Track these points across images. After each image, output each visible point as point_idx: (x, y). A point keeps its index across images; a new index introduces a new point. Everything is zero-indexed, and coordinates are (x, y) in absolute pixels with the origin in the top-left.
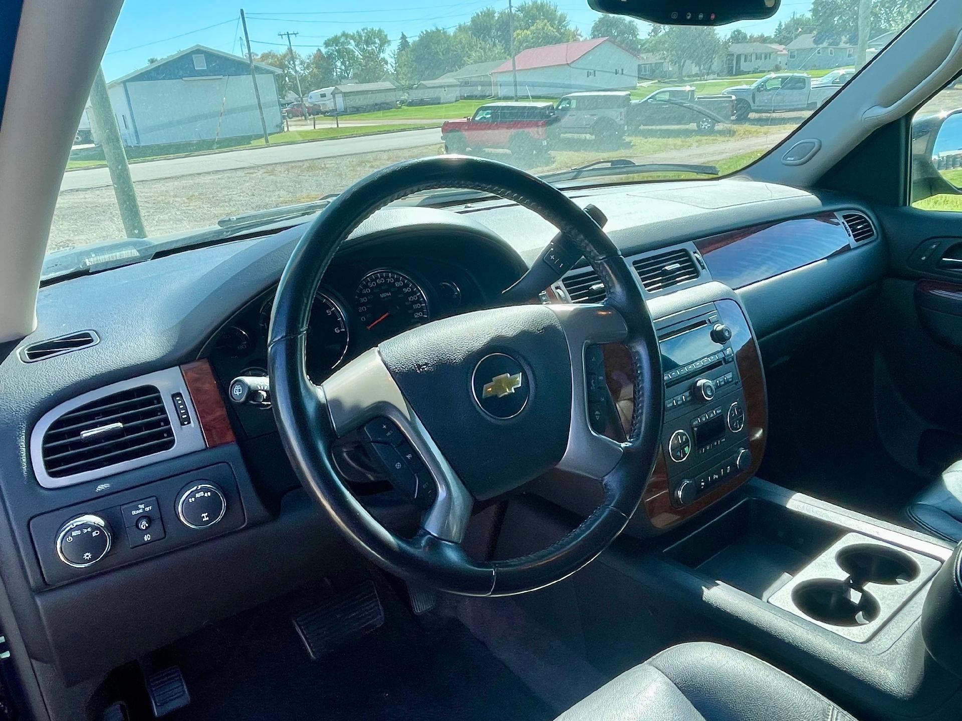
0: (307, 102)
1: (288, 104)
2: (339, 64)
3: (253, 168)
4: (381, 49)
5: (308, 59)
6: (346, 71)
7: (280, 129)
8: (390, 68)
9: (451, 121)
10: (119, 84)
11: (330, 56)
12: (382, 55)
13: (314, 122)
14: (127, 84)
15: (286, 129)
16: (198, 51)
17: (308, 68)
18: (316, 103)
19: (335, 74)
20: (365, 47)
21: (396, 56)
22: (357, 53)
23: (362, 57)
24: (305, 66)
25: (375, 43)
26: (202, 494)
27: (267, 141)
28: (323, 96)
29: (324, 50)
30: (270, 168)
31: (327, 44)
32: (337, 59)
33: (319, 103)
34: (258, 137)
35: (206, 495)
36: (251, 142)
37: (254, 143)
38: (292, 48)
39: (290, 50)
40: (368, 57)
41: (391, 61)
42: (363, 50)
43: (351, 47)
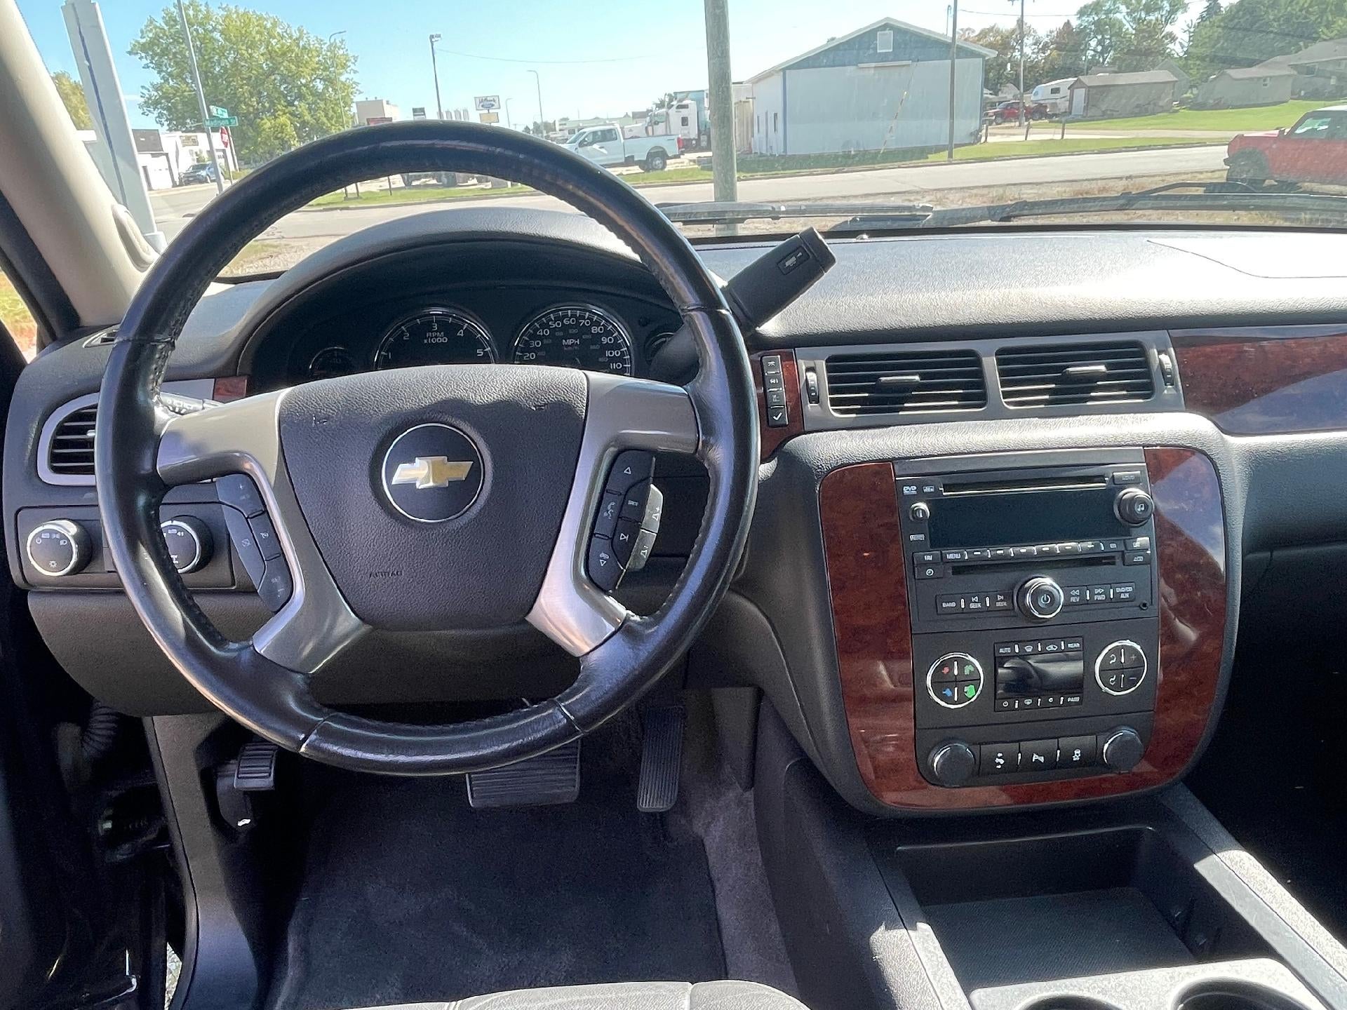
0: (1030, 99)
1: (1000, 103)
2: (1093, 43)
3: (917, 192)
4: (1169, 18)
5: (1048, 36)
6: (1102, 53)
7: (975, 137)
8: (1176, 49)
9: (1247, 134)
10: (777, 72)
11: (1082, 32)
12: (1168, 28)
13: (1027, 132)
14: (787, 71)
15: (983, 139)
16: (886, 26)
17: (1044, 49)
18: (1042, 102)
19: (1084, 58)
20: (1143, 16)
21: (1192, 30)
22: (1127, 26)
23: (1134, 32)
24: (1040, 46)
25: (1161, 8)
26: (175, 531)
27: (950, 156)
28: (1055, 91)
29: (1075, 23)
30: (939, 195)
31: (1082, 13)
32: (1092, 36)
33: (1047, 101)
34: (938, 149)
35: (179, 534)
36: (929, 156)
37: (932, 157)
38: (1025, 20)
39: (1021, 22)
40: (1143, 31)
41: (1184, 38)
42: (1139, 21)
43: (1119, 16)
